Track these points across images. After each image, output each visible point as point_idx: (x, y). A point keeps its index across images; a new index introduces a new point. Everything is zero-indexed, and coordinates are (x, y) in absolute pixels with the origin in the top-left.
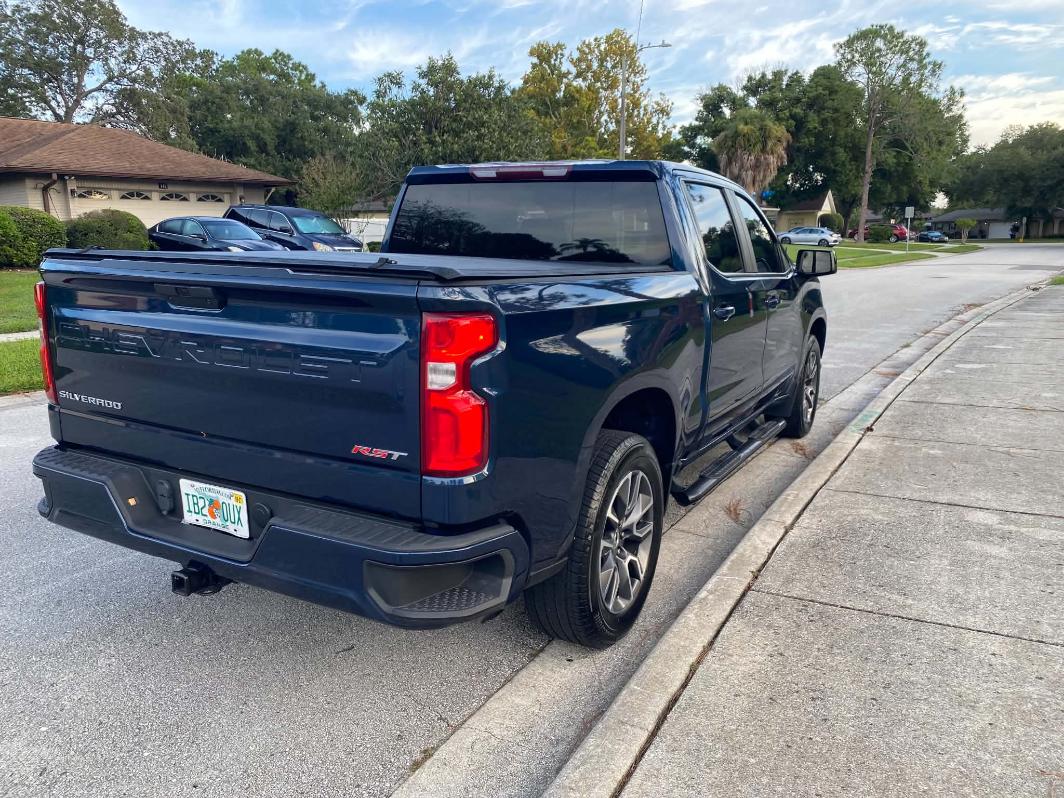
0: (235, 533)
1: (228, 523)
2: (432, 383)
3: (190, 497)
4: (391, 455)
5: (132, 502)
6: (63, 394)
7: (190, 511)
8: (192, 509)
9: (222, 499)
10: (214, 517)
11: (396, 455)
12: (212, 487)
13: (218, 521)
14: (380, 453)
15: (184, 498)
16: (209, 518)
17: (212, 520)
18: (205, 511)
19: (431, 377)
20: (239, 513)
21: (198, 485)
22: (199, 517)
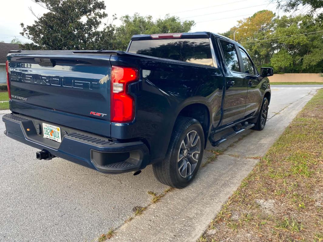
0: (57, 141)
1: (56, 138)
2: (115, 91)
3: (45, 129)
4: (101, 115)
5: (28, 130)
6: (12, 96)
7: (45, 134)
8: (46, 133)
9: (54, 130)
10: (52, 136)
11: (103, 115)
12: (51, 126)
13: (53, 137)
14: (98, 114)
15: (44, 129)
16: (50, 136)
17: (51, 137)
18: (49, 134)
19: (114, 88)
20: (58, 134)
21: (48, 125)
22: (48, 135)
